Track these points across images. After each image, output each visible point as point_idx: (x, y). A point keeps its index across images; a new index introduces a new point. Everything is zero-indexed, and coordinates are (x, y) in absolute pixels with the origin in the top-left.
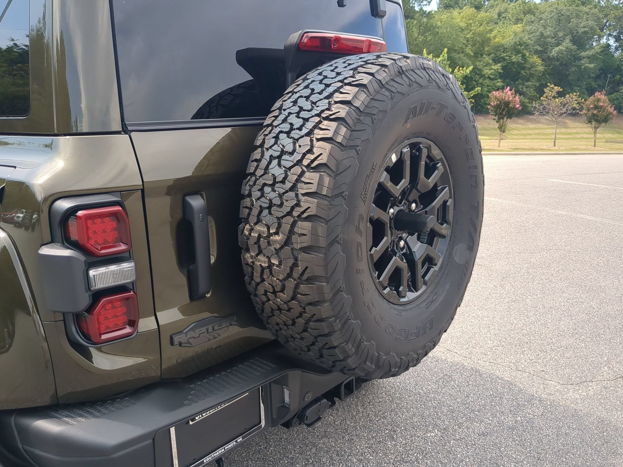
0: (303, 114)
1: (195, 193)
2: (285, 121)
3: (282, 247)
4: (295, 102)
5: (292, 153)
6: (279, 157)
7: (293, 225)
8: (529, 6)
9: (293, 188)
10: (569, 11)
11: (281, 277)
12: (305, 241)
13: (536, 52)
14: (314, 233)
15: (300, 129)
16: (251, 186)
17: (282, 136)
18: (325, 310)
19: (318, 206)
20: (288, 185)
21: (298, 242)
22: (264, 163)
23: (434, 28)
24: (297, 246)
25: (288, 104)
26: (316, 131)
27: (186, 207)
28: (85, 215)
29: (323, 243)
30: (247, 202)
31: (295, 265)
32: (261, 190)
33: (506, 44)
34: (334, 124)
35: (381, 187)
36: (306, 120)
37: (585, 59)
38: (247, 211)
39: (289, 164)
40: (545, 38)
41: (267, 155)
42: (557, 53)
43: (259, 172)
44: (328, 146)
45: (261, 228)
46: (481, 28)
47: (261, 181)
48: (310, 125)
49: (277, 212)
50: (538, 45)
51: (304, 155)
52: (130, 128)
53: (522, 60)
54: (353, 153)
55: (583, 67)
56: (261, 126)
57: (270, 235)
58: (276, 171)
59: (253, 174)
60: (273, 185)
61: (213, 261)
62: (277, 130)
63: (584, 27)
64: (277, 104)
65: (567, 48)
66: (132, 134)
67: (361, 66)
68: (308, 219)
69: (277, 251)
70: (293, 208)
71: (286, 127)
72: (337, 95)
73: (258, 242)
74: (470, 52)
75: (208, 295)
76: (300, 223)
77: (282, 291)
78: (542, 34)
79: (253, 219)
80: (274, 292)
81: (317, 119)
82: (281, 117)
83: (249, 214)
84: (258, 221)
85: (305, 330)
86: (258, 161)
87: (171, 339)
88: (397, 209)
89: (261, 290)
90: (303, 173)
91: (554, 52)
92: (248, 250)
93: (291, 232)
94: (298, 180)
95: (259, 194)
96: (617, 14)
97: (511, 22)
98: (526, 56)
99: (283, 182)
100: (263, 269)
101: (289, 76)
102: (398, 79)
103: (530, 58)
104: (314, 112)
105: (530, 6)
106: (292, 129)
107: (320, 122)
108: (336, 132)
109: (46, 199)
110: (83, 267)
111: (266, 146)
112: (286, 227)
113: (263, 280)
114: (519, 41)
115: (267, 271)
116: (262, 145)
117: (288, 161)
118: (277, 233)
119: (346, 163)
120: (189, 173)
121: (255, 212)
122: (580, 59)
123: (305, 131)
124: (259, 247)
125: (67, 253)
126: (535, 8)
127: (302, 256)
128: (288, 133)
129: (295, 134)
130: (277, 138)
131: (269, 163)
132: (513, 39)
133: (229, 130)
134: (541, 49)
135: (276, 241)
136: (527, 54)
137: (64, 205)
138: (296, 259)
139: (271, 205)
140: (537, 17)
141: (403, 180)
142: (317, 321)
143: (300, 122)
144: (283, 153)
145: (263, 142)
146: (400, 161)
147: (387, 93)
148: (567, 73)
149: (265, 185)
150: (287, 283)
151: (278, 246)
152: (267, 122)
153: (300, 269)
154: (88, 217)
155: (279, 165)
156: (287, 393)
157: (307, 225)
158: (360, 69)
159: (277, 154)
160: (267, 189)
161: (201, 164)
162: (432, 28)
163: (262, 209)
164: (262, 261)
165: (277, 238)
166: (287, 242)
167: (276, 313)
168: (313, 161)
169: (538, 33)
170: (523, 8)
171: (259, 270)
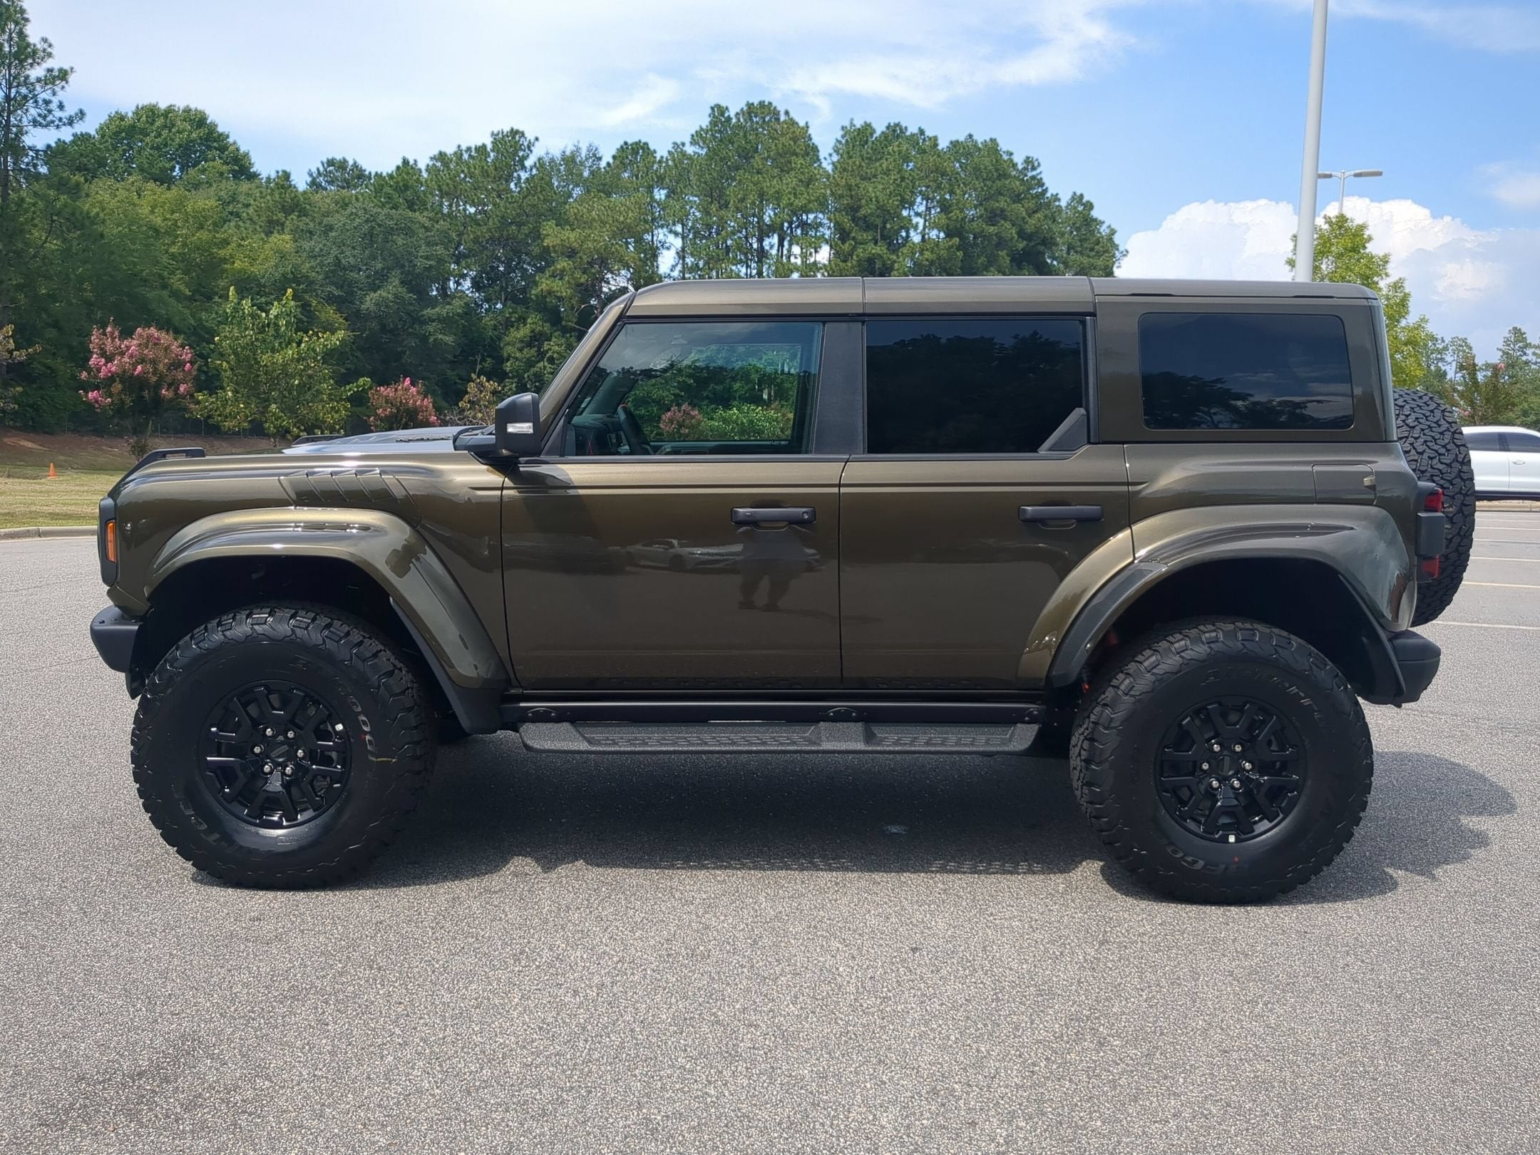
8: (293, 195)
10: (392, 219)
13: (331, 299)
23: (93, 223)
33: (263, 277)
37: (434, 324)
40: (345, 269)
42: (376, 304)
46: (204, 235)
50: (333, 283)
53: (303, 315)
55: (432, 339)
63: (427, 258)
65: (396, 296)
74: (182, 287)
78: (338, 262)
91: (369, 302)
96: (479, 233)
97: (258, 227)
98: (310, 306)
103: (320, 312)
105: (296, 196)
114: (292, 273)
122: (424, 322)
126: (306, 201)
132: (276, 266)
134: (340, 293)
136: (314, 303)
140: (320, 224)
148: (399, 349)
162: (87, 223)
169: (330, 260)
170: (280, 198)
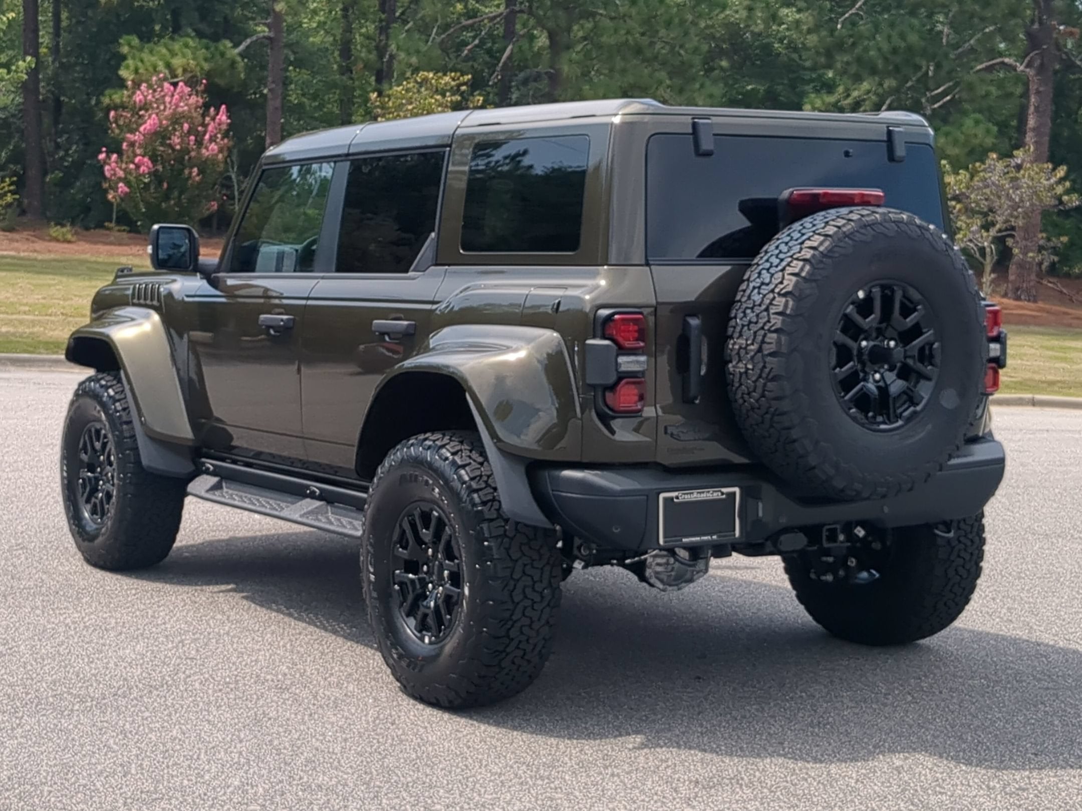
0: (782, 256)
1: (693, 315)
2: (767, 261)
3: (755, 354)
4: (777, 247)
5: (767, 284)
6: (759, 288)
7: (765, 336)
9: (767, 310)
11: (754, 379)
12: (772, 348)
14: (779, 341)
15: (777, 266)
16: (737, 310)
17: (764, 272)
18: (785, 405)
19: (783, 321)
20: (763, 307)
21: (767, 348)
22: (748, 292)
24: (766, 352)
25: (773, 247)
26: (787, 268)
27: (686, 325)
28: (619, 319)
29: (784, 350)
30: (732, 323)
31: (764, 367)
32: (744, 312)
34: (801, 263)
35: (846, 317)
36: (782, 260)
38: (732, 329)
39: (765, 292)
41: (751, 285)
43: (744, 299)
44: (794, 279)
45: (742, 341)
47: (744, 306)
48: (784, 264)
49: (754, 328)
51: (776, 286)
52: (651, 262)
54: (814, 284)
56: (750, 265)
57: (747, 345)
58: (757, 298)
59: (740, 301)
60: (752, 308)
61: (703, 372)
62: (761, 267)
64: (765, 248)
66: (652, 267)
67: (833, 220)
68: (776, 331)
69: (752, 358)
70: (765, 324)
71: (767, 265)
72: (807, 242)
73: (738, 354)
75: (697, 402)
76: (769, 335)
77: (754, 391)
79: (736, 335)
80: (749, 394)
81: (790, 259)
82: (766, 258)
83: (734, 332)
84: (741, 335)
85: (772, 426)
86: (744, 291)
87: (666, 428)
88: (872, 343)
89: (739, 395)
90: (774, 298)
92: (731, 361)
93: (763, 342)
94: (771, 304)
95: (742, 315)
99: (760, 305)
100: (741, 374)
101: (781, 225)
102: (863, 231)
104: (789, 254)
106: (771, 266)
107: (791, 262)
108: (802, 269)
109: (591, 309)
110: (615, 354)
111: (752, 279)
112: (759, 338)
113: (741, 384)
115: (744, 376)
116: (748, 280)
117: (765, 290)
118: (752, 344)
119: (808, 292)
120: (692, 298)
121: (738, 329)
123: (780, 268)
124: (739, 357)
125: (607, 342)
127: (769, 359)
128: (768, 270)
129: (772, 270)
130: (760, 273)
131: (752, 291)
133: (729, 268)
135: (751, 350)
137: (604, 312)
138: (765, 362)
139: (750, 322)
141: (872, 316)
142: (778, 415)
143: (777, 261)
144: (763, 284)
145: (750, 277)
146: (869, 299)
147: (850, 242)
149: (747, 308)
150: (758, 384)
151: (752, 353)
152: (755, 261)
153: (767, 370)
154: (623, 320)
155: (759, 293)
156: (760, 505)
157: (775, 335)
158: (832, 223)
159: (758, 285)
160: (748, 311)
161: (701, 295)
163: (743, 326)
164: (741, 368)
165: (752, 347)
166: (760, 350)
167: (751, 413)
168: (782, 290)
171: (738, 376)
